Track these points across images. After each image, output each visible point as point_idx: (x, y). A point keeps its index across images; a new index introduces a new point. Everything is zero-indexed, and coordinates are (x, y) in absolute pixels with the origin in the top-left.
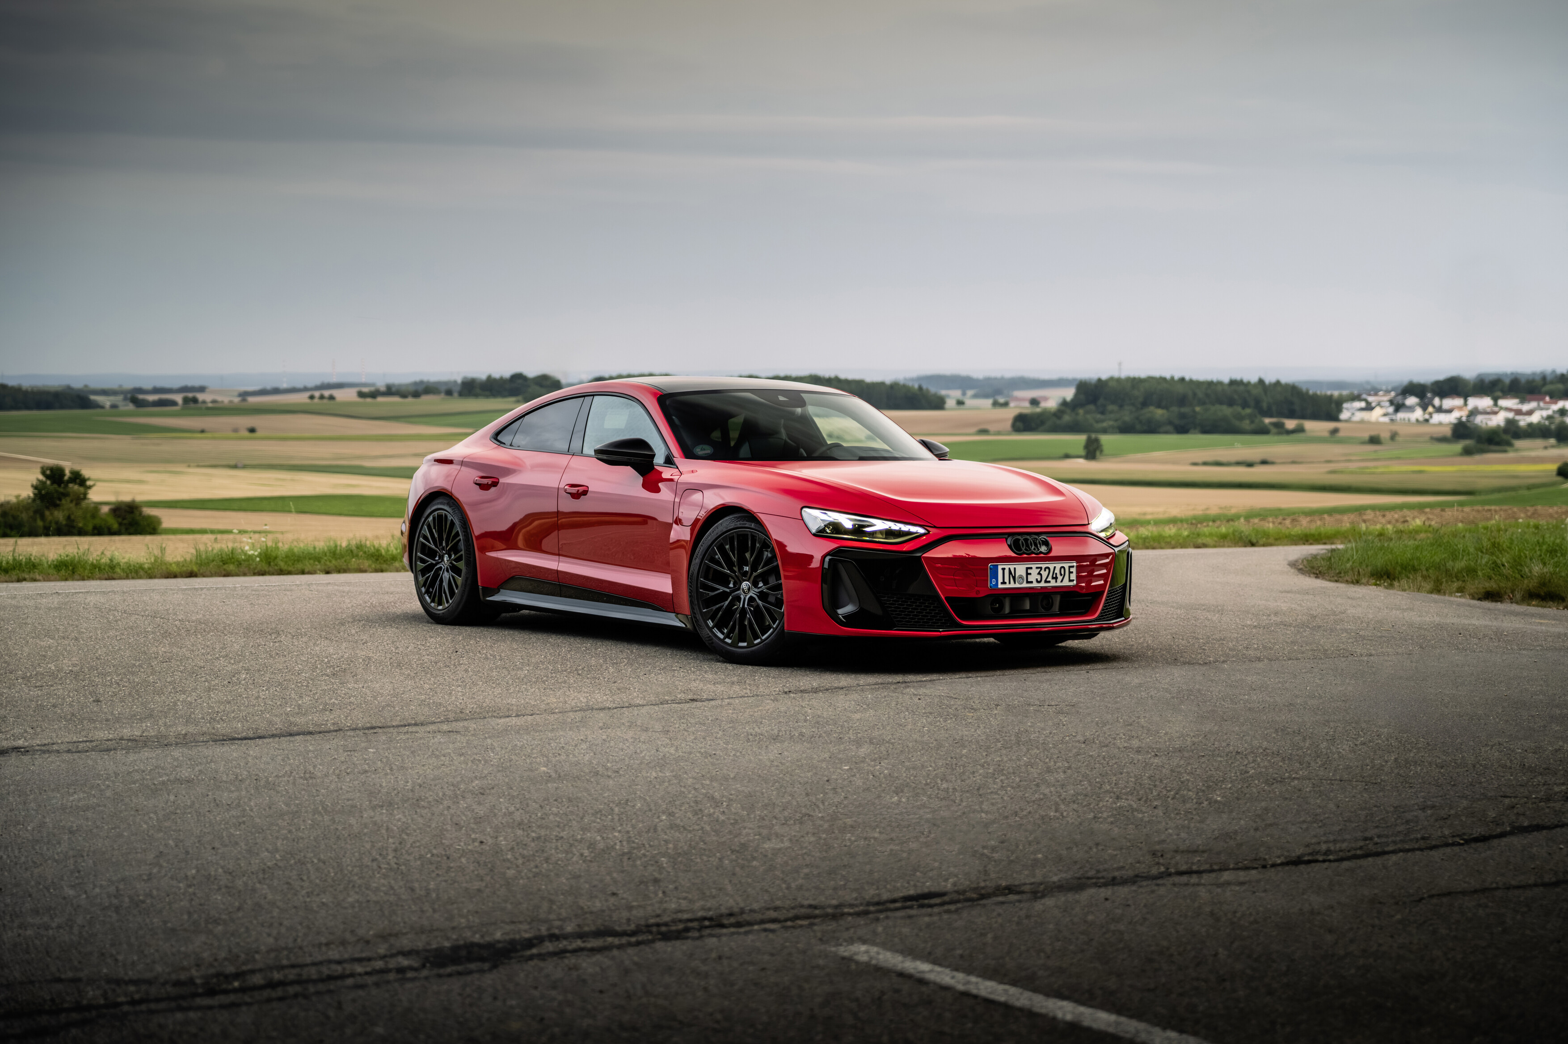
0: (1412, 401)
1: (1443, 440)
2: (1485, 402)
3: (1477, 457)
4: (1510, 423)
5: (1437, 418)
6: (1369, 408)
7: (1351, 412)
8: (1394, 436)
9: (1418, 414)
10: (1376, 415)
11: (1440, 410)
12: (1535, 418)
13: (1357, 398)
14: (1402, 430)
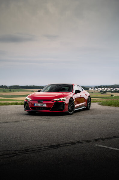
0: (96, 88)
1: (99, 92)
2: (103, 88)
3: (103, 94)
4: (106, 90)
5: (99, 90)
6: (92, 89)
7: (90, 89)
8: (94, 92)
9: (97, 89)
10: (92, 90)
11: (99, 89)
12: (108, 90)
13: (90, 88)
14: (95, 91)
